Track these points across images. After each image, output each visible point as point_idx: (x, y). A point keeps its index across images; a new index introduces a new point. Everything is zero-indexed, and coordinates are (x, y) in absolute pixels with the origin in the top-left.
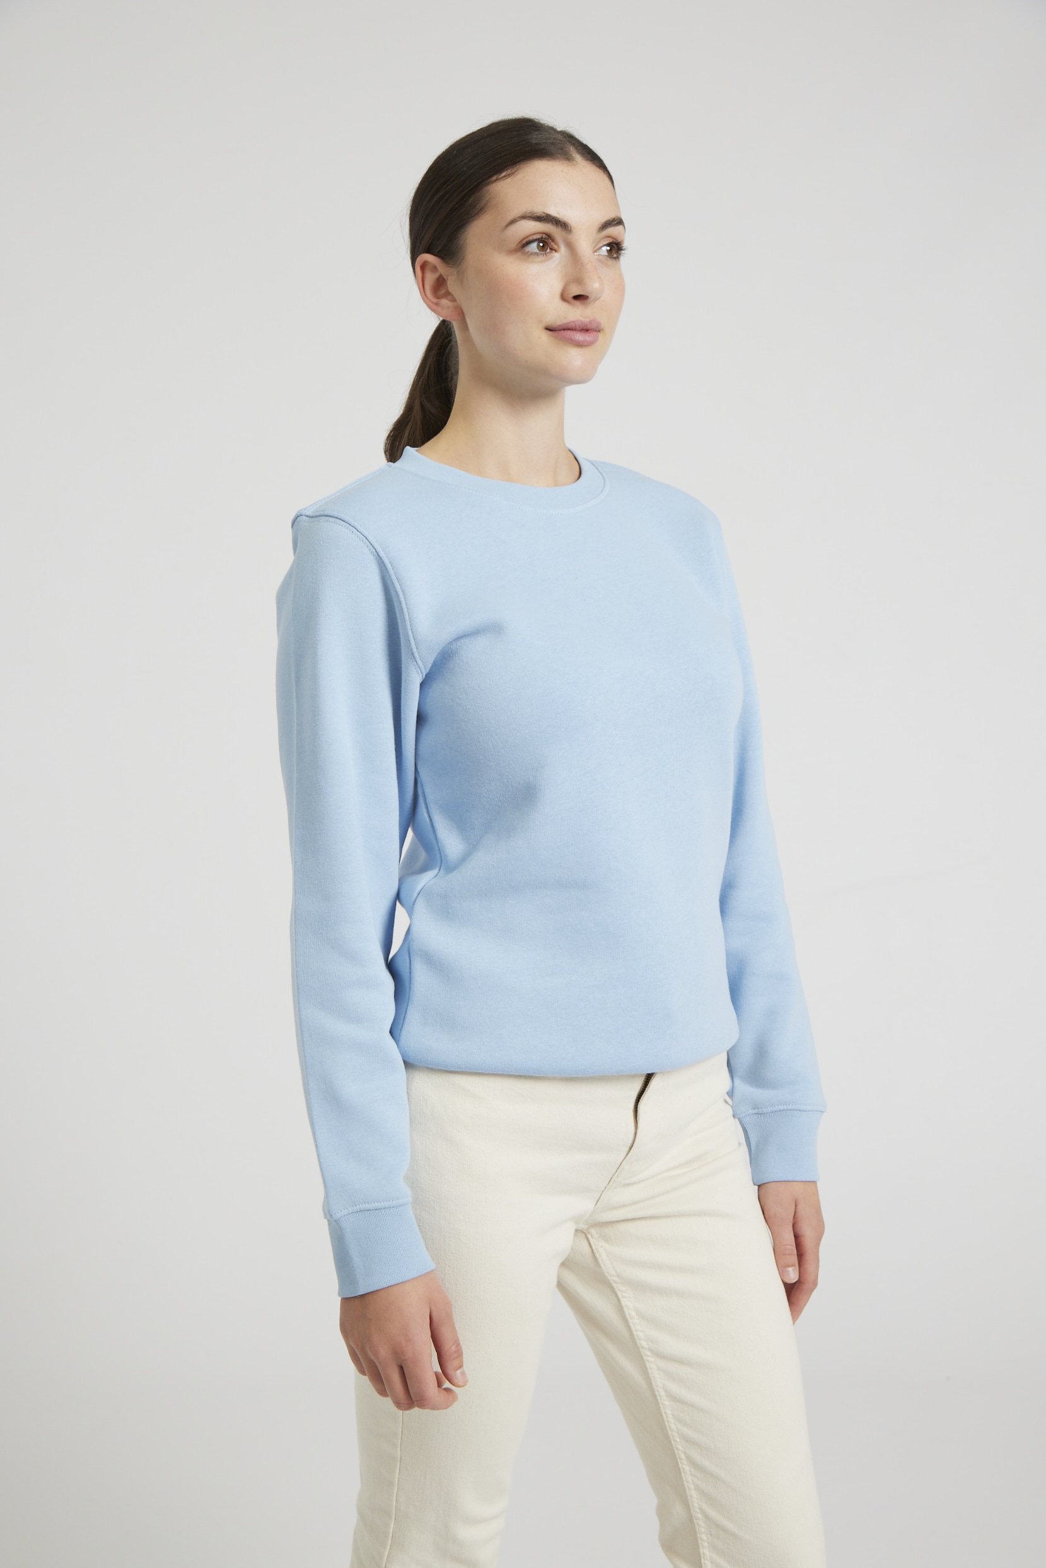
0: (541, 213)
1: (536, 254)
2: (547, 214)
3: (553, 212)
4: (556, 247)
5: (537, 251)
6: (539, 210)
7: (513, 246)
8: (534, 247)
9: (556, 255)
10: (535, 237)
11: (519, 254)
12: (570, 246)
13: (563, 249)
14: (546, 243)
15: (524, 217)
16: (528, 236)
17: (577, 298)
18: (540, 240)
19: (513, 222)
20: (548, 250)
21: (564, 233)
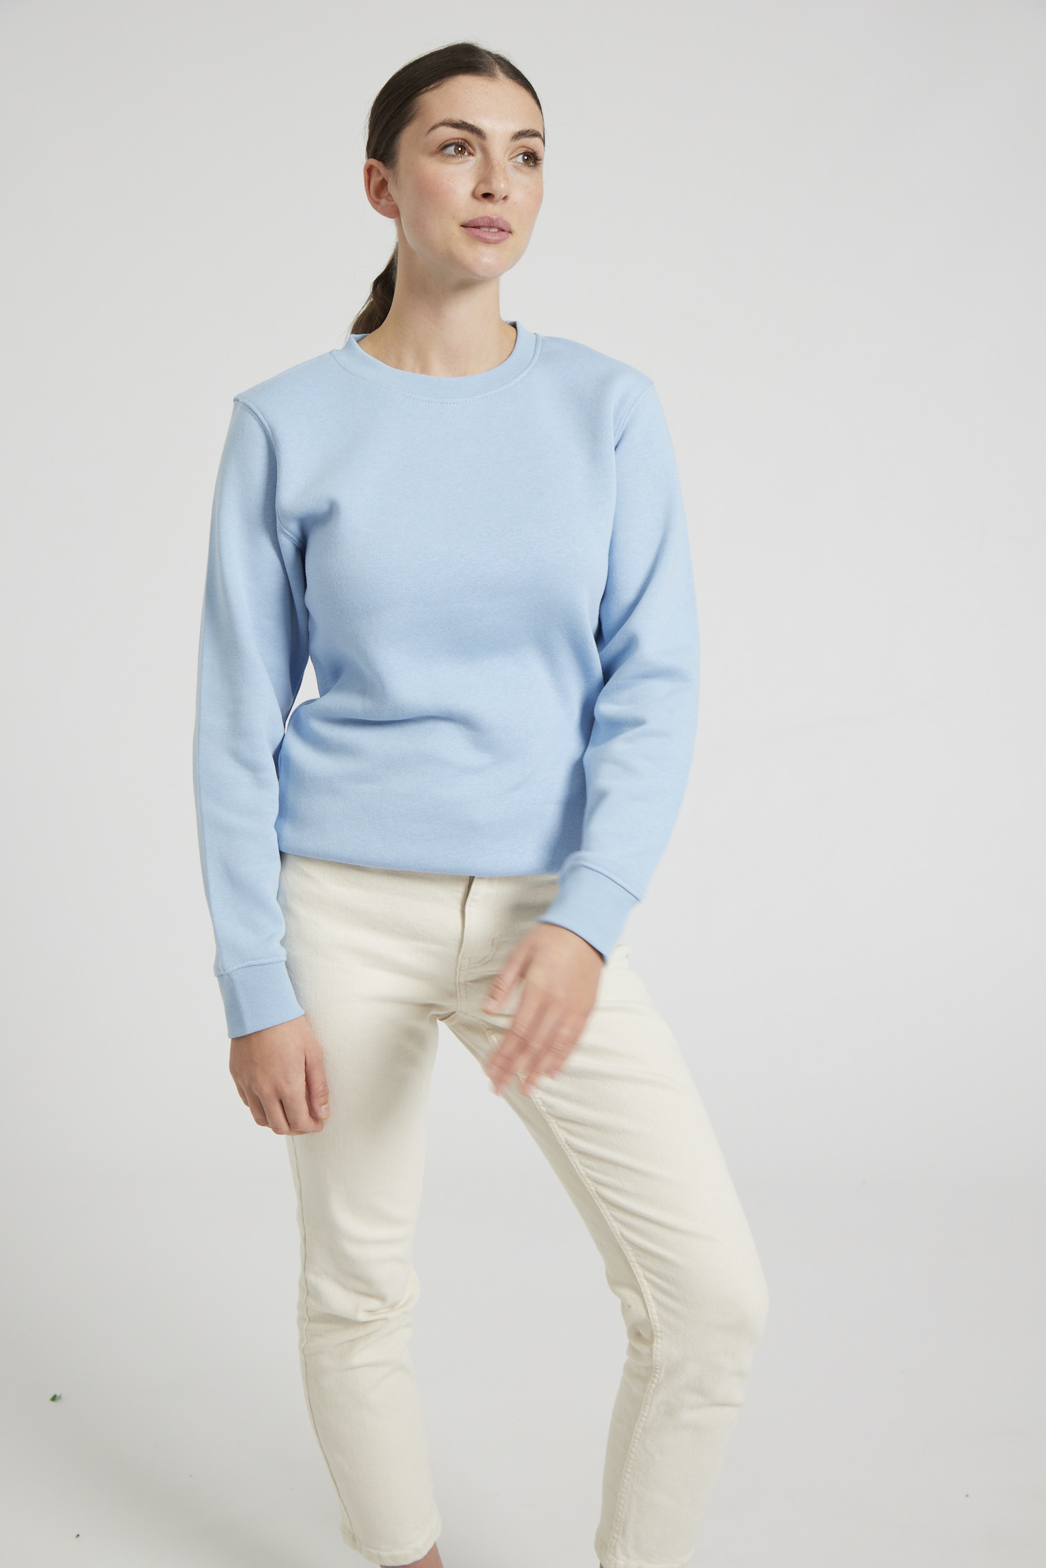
0: (458, 121)
1: (453, 156)
2: (464, 122)
3: (470, 121)
4: (472, 151)
5: (454, 153)
6: (457, 117)
7: (434, 149)
8: (451, 150)
9: (471, 158)
10: (452, 141)
11: (439, 156)
12: (485, 151)
13: (479, 155)
14: (462, 148)
15: (444, 124)
16: (447, 141)
17: (487, 196)
18: (457, 145)
19: (434, 127)
20: (466, 154)
21: (479, 139)
